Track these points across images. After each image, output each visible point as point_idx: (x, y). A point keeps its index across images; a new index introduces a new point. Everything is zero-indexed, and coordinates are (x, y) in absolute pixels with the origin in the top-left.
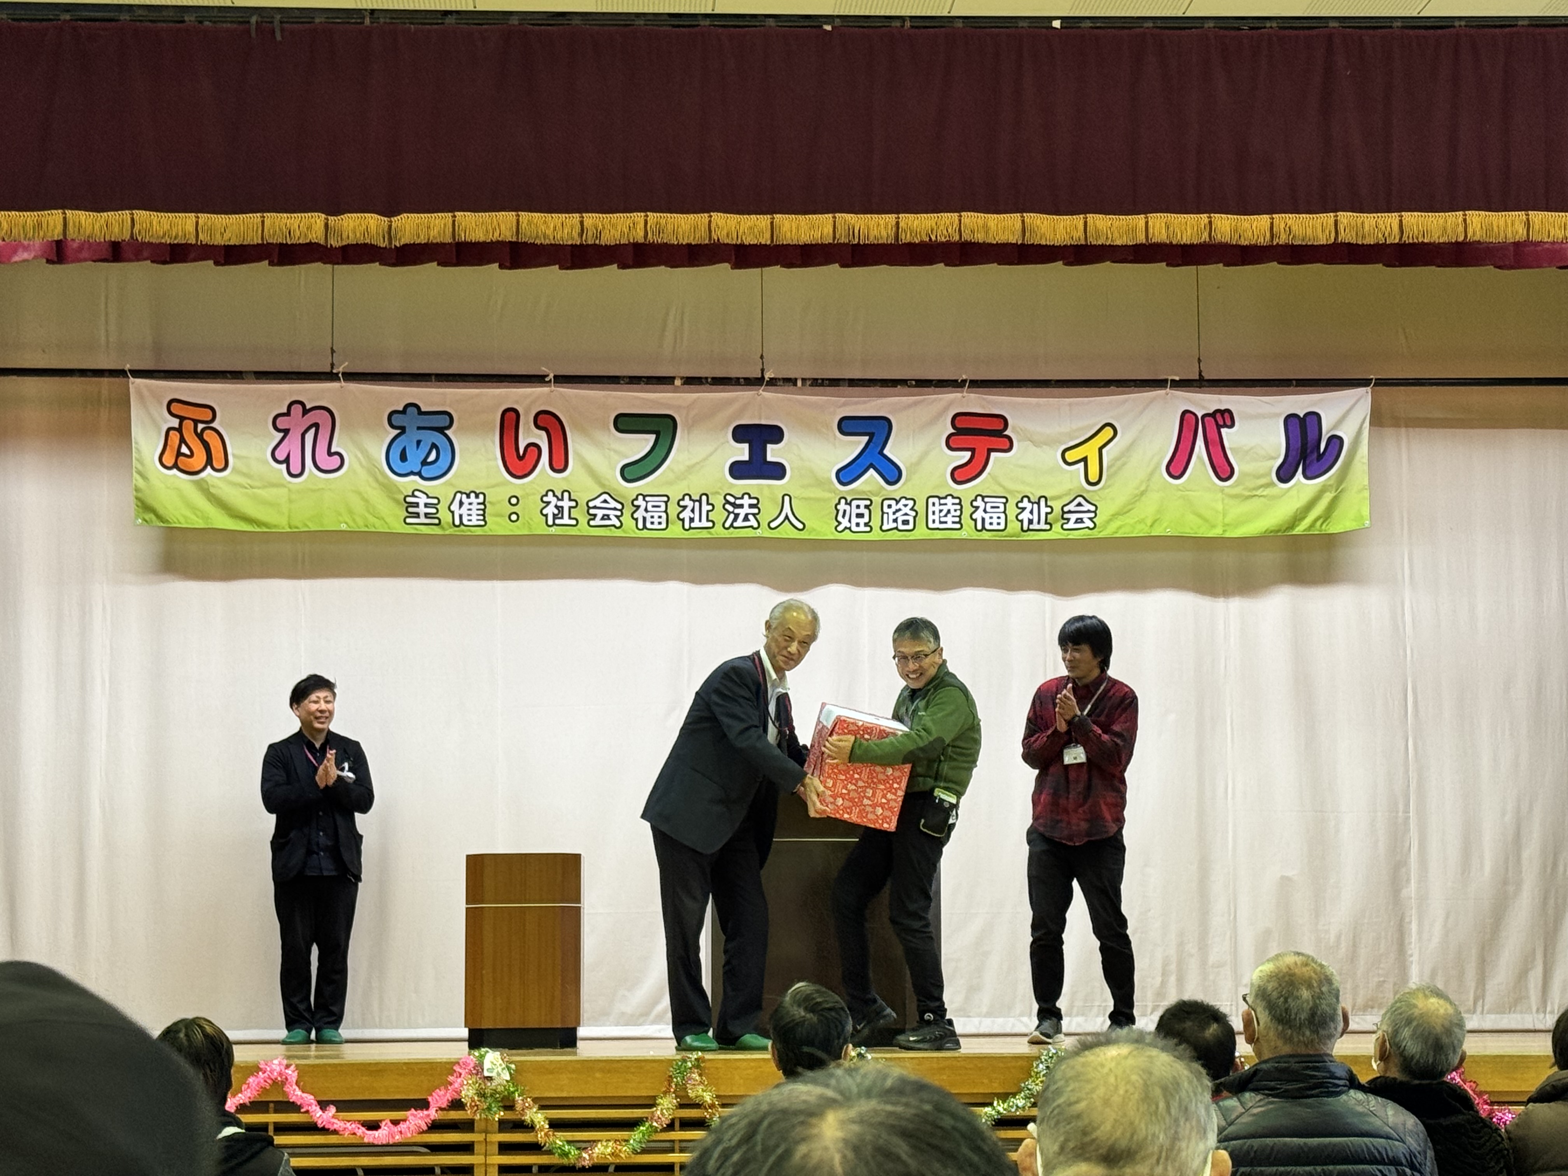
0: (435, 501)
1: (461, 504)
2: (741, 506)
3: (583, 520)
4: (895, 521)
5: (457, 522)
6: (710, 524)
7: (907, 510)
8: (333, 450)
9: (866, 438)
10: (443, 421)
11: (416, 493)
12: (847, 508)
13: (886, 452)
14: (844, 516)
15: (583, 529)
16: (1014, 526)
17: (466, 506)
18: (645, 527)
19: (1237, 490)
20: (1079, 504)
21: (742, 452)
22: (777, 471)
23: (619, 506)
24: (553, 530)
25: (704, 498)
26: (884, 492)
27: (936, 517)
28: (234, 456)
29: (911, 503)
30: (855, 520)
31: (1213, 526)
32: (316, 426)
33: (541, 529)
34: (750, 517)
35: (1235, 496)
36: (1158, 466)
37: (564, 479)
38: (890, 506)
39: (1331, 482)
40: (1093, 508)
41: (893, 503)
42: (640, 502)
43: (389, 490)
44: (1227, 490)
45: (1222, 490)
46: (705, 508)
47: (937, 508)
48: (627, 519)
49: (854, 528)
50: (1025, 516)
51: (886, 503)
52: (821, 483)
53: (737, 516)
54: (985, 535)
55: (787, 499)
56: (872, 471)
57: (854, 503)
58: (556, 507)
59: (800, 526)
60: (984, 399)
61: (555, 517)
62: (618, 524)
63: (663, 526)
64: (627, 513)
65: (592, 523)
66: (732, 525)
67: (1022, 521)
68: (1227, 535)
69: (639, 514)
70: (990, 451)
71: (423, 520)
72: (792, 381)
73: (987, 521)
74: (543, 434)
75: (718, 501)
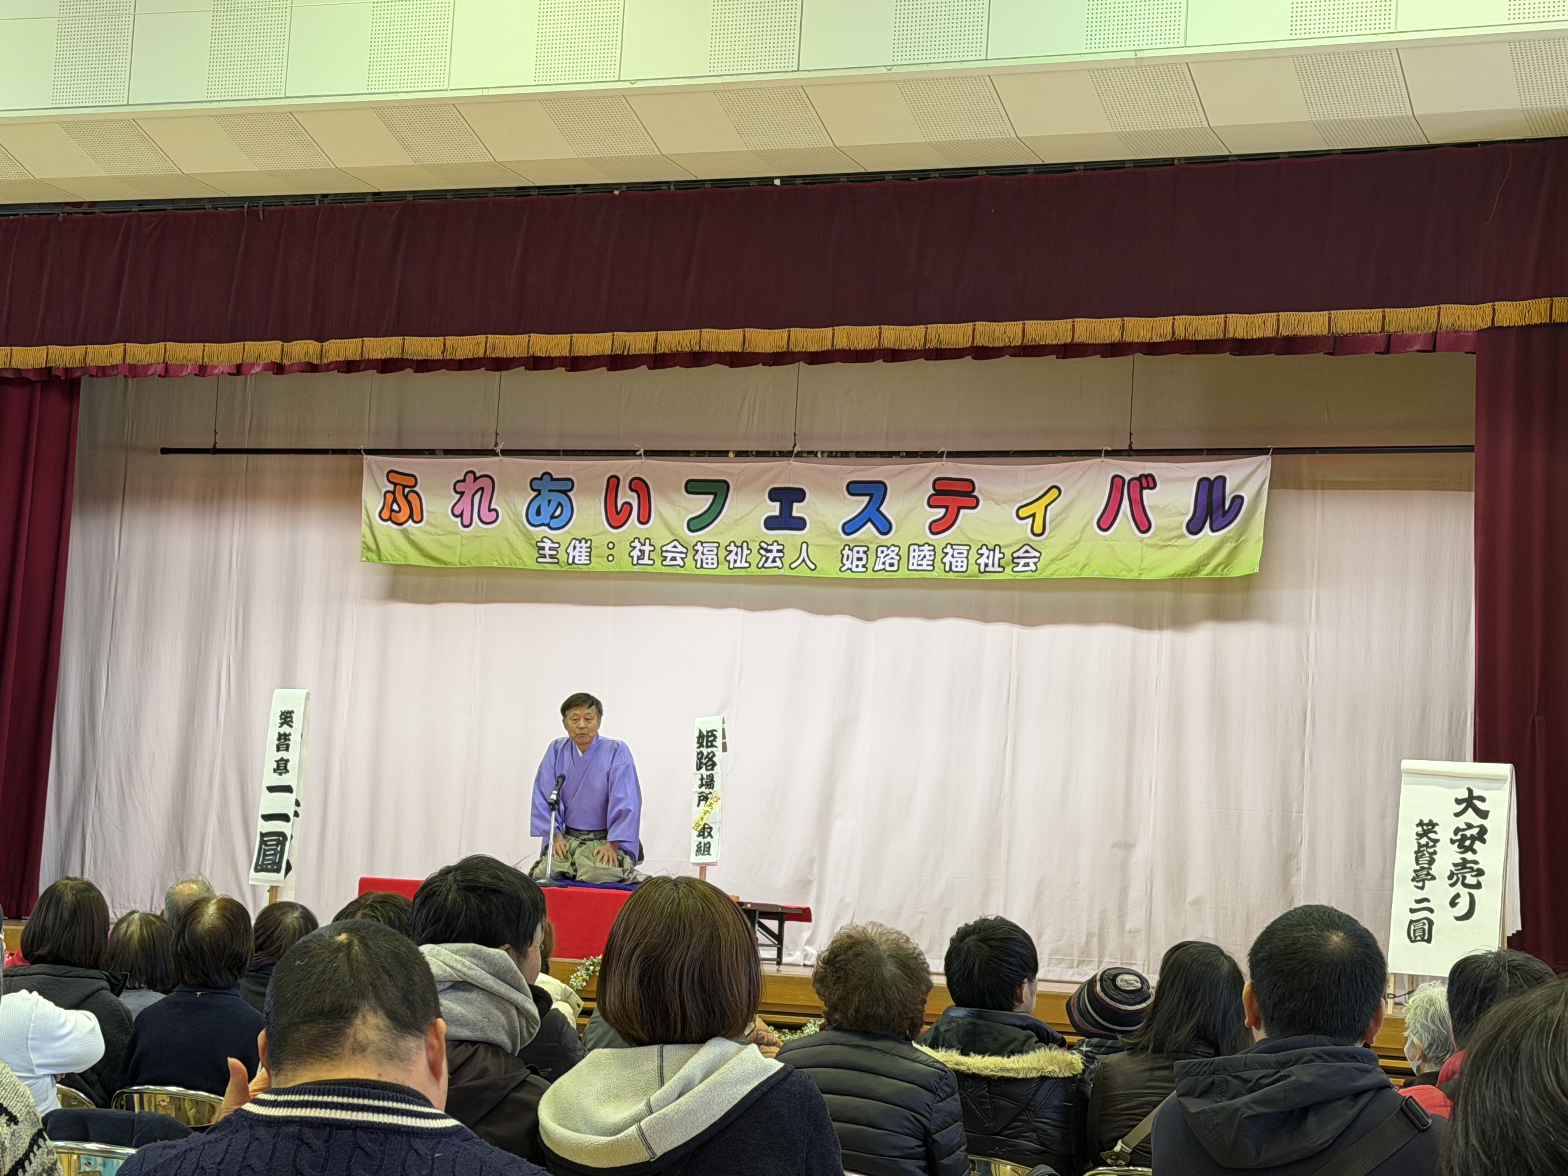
0: (557, 545)
1: (575, 548)
2: (771, 551)
3: (658, 561)
4: (884, 563)
5: (570, 561)
6: (747, 565)
7: (893, 555)
8: (492, 507)
9: (867, 498)
10: (566, 486)
11: (545, 540)
12: (850, 553)
13: (882, 509)
14: (847, 559)
15: (658, 568)
16: (973, 568)
17: (578, 549)
18: (702, 566)
19: (1152, 542)
20: (1027, 552)
21: (774, 509)
22: (800, 524)
23: (685, 551)
24: (636, 569)
25: (745, 544)
26: (878, 541)
27: (915, 561)
28: (427, 512)
29: (897, 549)
30: (855, 562)
31: (1131, 570)
32: (482, 489)
33: (627, 567)
34: (777, 560)
35: (1151, 546)
36: (1091, 519)
37: (647, 529)
38: (882, 552)
39: (1231, 534)
40: (1038, 555)
41: (885, 549)
42: (699, 547)
43: (527, 536)
44: (1146, 541)
45: (1142, 541)
46: (746, 552)
47: (916, 554)
48: (689, 561)
49: (854, 569)
50: (982, 561)
51: (880, 549)
52: (831, 533)
53: (767, 558)
54: (951, 576)
55: (805, 545)
56: (869, 525)
57: (856, 549)
58: (640, 551)
59: (813, 567)
60: (960, 467)
61: (639, 558)
62: (682, 564)
63: (715, 566)
64: (690, 555)
65: (664, 563)
66: (763, 566)
67: (979, 565)
68: (1142, 578)
69: (698, 557)
70: (960, 508)
71: (548, 560)
72: (813, 453)
73: (954, 564)
74: (635, 495)
75: (755, 547)
